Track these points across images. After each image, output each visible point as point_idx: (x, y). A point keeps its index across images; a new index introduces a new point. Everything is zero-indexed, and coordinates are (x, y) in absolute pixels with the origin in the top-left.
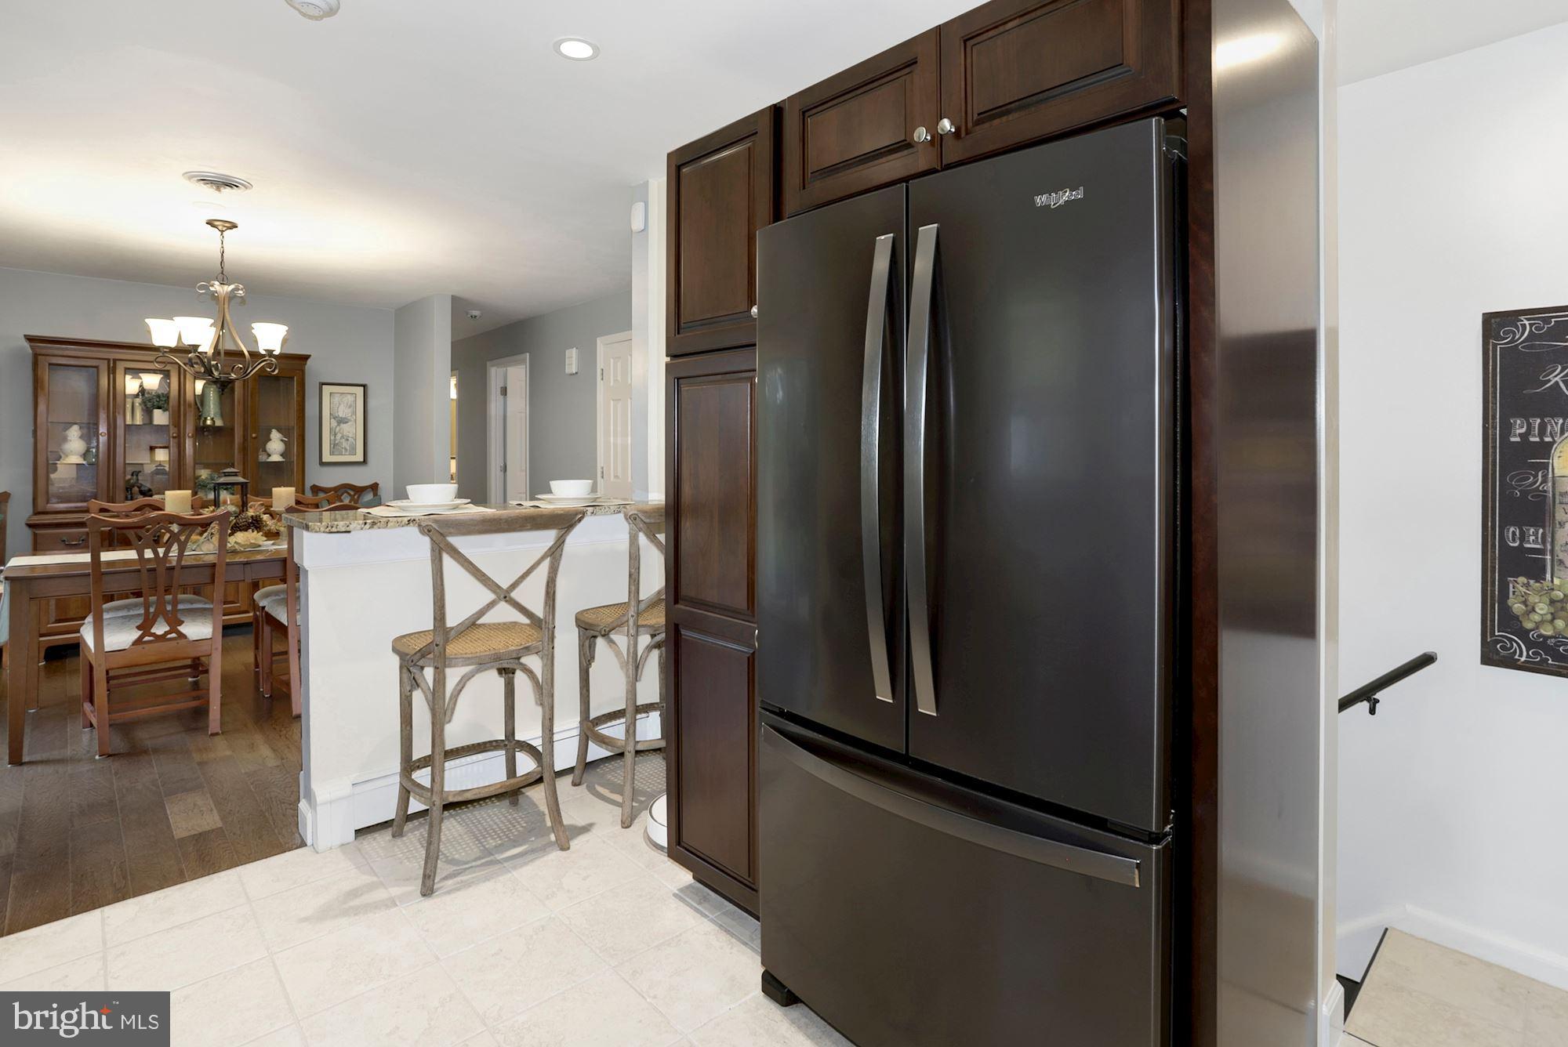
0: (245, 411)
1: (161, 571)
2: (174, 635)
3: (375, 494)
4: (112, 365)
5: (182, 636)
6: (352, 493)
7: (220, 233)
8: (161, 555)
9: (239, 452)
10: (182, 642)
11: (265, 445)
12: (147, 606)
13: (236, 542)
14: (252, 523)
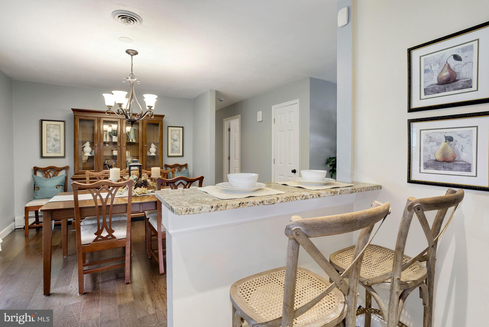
0: (143, 137)
1: (104, 208)
2: (110, 237)
3: (186, 168)
4: (99, 119)
5: (114, 237)
6: (178, 167)
7: (131, 56)
9: (141, 152)
10: (114, 240)
11: (149, 149)
12: (99, 226)
13: (137, 192)
14: (143, 183)
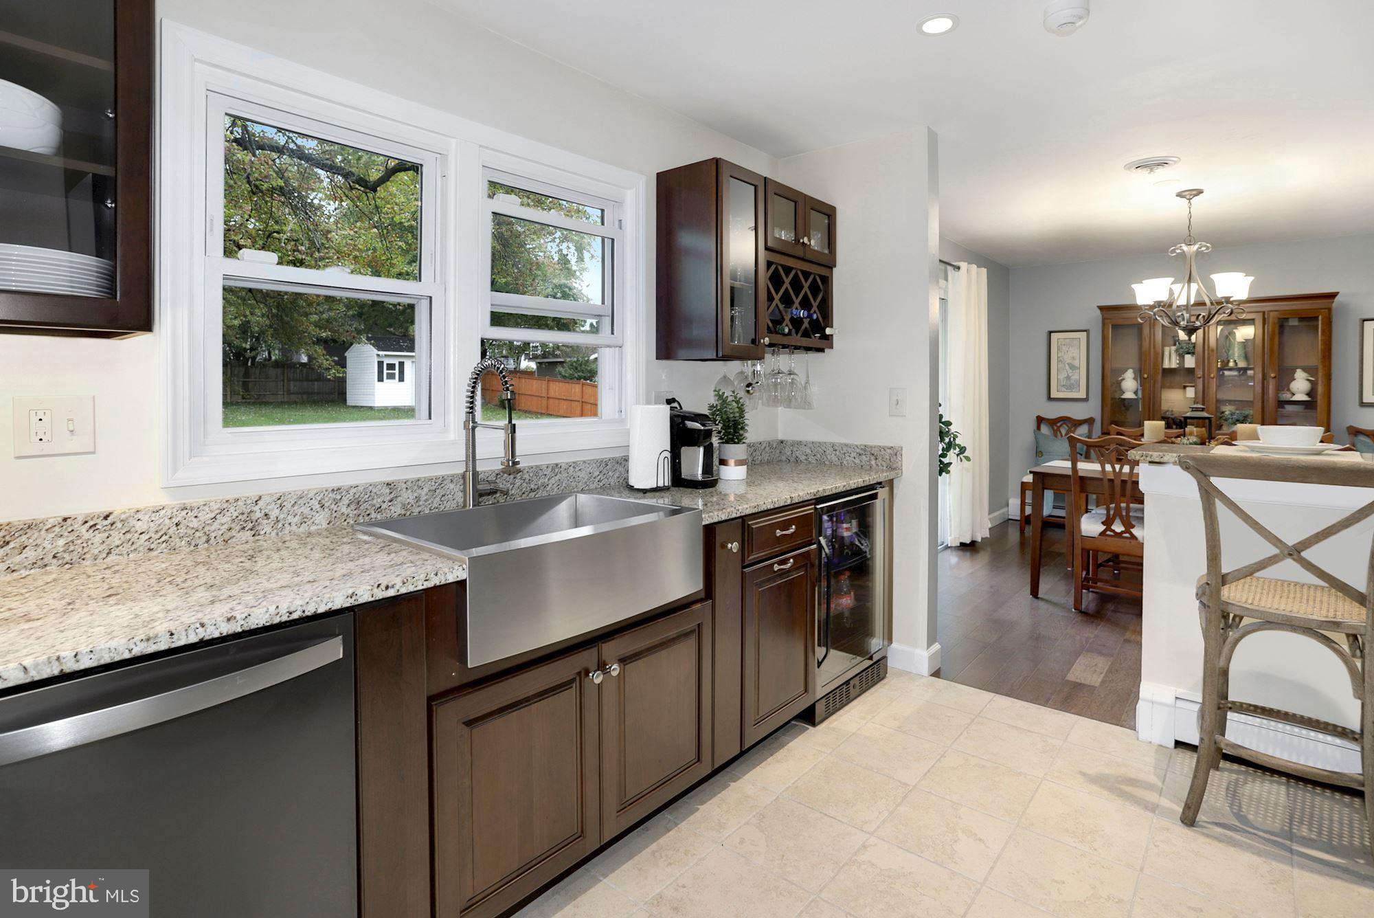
0: (1264, 353)
1: (1118, 483)
2: (1127, 535)
4: (1152, 322)
8: (1117, 470)
10: (1133, 542)
11: (1290, 385)
12: (1108, 510)
